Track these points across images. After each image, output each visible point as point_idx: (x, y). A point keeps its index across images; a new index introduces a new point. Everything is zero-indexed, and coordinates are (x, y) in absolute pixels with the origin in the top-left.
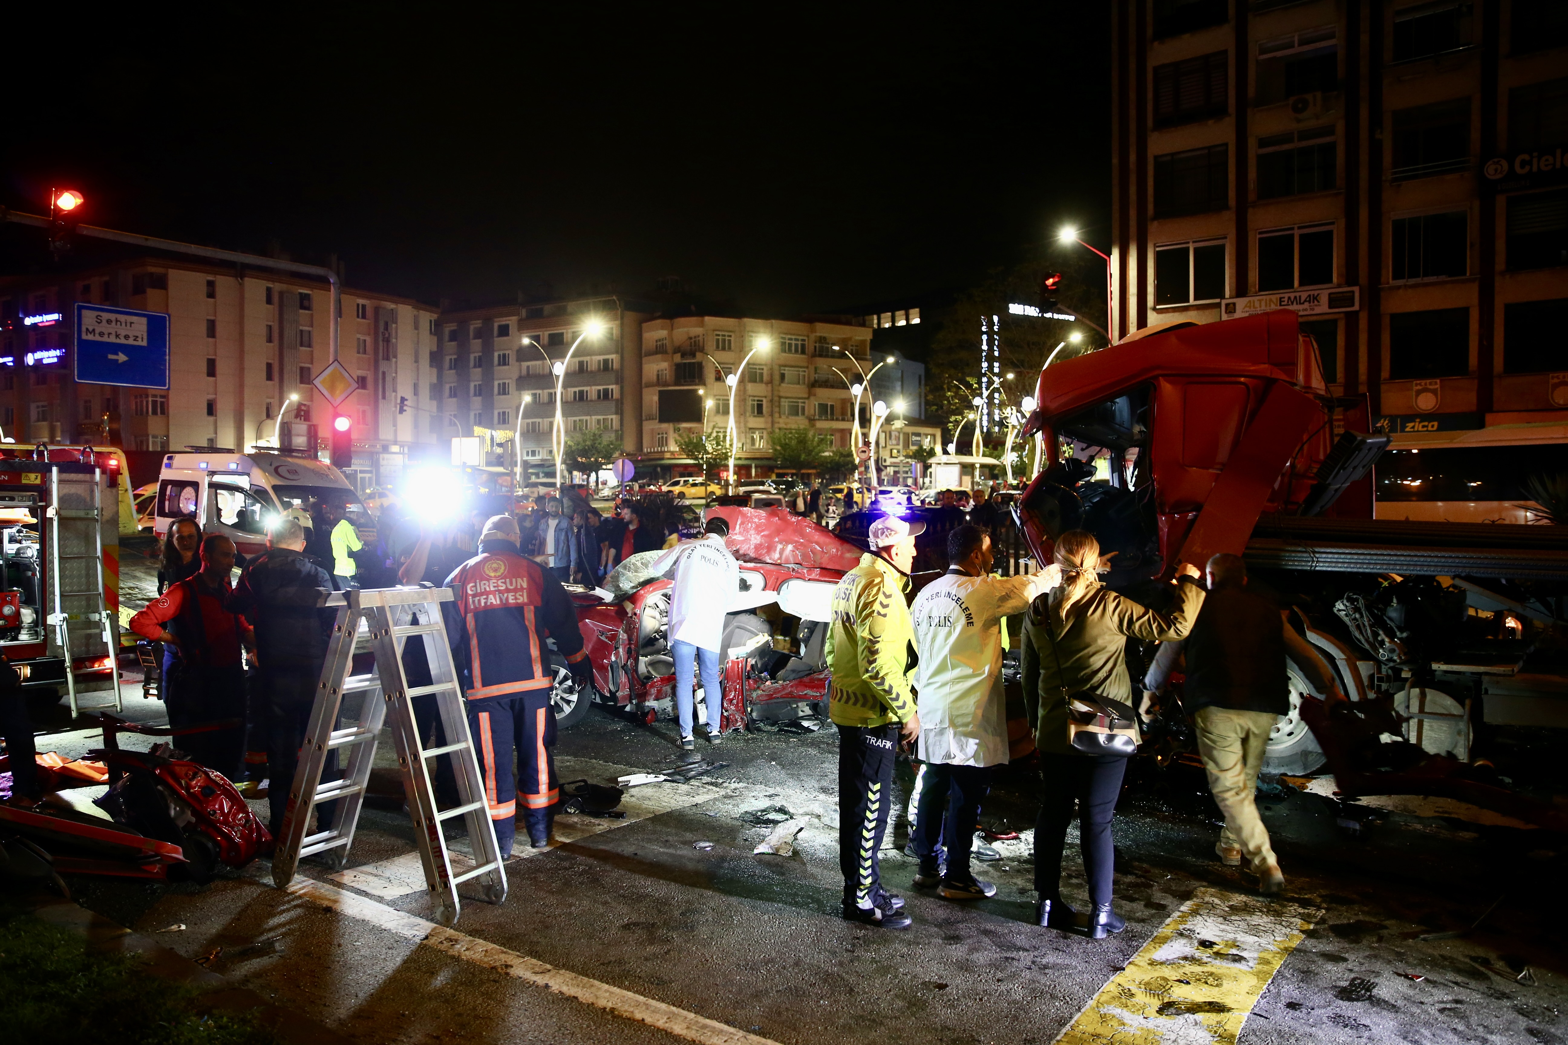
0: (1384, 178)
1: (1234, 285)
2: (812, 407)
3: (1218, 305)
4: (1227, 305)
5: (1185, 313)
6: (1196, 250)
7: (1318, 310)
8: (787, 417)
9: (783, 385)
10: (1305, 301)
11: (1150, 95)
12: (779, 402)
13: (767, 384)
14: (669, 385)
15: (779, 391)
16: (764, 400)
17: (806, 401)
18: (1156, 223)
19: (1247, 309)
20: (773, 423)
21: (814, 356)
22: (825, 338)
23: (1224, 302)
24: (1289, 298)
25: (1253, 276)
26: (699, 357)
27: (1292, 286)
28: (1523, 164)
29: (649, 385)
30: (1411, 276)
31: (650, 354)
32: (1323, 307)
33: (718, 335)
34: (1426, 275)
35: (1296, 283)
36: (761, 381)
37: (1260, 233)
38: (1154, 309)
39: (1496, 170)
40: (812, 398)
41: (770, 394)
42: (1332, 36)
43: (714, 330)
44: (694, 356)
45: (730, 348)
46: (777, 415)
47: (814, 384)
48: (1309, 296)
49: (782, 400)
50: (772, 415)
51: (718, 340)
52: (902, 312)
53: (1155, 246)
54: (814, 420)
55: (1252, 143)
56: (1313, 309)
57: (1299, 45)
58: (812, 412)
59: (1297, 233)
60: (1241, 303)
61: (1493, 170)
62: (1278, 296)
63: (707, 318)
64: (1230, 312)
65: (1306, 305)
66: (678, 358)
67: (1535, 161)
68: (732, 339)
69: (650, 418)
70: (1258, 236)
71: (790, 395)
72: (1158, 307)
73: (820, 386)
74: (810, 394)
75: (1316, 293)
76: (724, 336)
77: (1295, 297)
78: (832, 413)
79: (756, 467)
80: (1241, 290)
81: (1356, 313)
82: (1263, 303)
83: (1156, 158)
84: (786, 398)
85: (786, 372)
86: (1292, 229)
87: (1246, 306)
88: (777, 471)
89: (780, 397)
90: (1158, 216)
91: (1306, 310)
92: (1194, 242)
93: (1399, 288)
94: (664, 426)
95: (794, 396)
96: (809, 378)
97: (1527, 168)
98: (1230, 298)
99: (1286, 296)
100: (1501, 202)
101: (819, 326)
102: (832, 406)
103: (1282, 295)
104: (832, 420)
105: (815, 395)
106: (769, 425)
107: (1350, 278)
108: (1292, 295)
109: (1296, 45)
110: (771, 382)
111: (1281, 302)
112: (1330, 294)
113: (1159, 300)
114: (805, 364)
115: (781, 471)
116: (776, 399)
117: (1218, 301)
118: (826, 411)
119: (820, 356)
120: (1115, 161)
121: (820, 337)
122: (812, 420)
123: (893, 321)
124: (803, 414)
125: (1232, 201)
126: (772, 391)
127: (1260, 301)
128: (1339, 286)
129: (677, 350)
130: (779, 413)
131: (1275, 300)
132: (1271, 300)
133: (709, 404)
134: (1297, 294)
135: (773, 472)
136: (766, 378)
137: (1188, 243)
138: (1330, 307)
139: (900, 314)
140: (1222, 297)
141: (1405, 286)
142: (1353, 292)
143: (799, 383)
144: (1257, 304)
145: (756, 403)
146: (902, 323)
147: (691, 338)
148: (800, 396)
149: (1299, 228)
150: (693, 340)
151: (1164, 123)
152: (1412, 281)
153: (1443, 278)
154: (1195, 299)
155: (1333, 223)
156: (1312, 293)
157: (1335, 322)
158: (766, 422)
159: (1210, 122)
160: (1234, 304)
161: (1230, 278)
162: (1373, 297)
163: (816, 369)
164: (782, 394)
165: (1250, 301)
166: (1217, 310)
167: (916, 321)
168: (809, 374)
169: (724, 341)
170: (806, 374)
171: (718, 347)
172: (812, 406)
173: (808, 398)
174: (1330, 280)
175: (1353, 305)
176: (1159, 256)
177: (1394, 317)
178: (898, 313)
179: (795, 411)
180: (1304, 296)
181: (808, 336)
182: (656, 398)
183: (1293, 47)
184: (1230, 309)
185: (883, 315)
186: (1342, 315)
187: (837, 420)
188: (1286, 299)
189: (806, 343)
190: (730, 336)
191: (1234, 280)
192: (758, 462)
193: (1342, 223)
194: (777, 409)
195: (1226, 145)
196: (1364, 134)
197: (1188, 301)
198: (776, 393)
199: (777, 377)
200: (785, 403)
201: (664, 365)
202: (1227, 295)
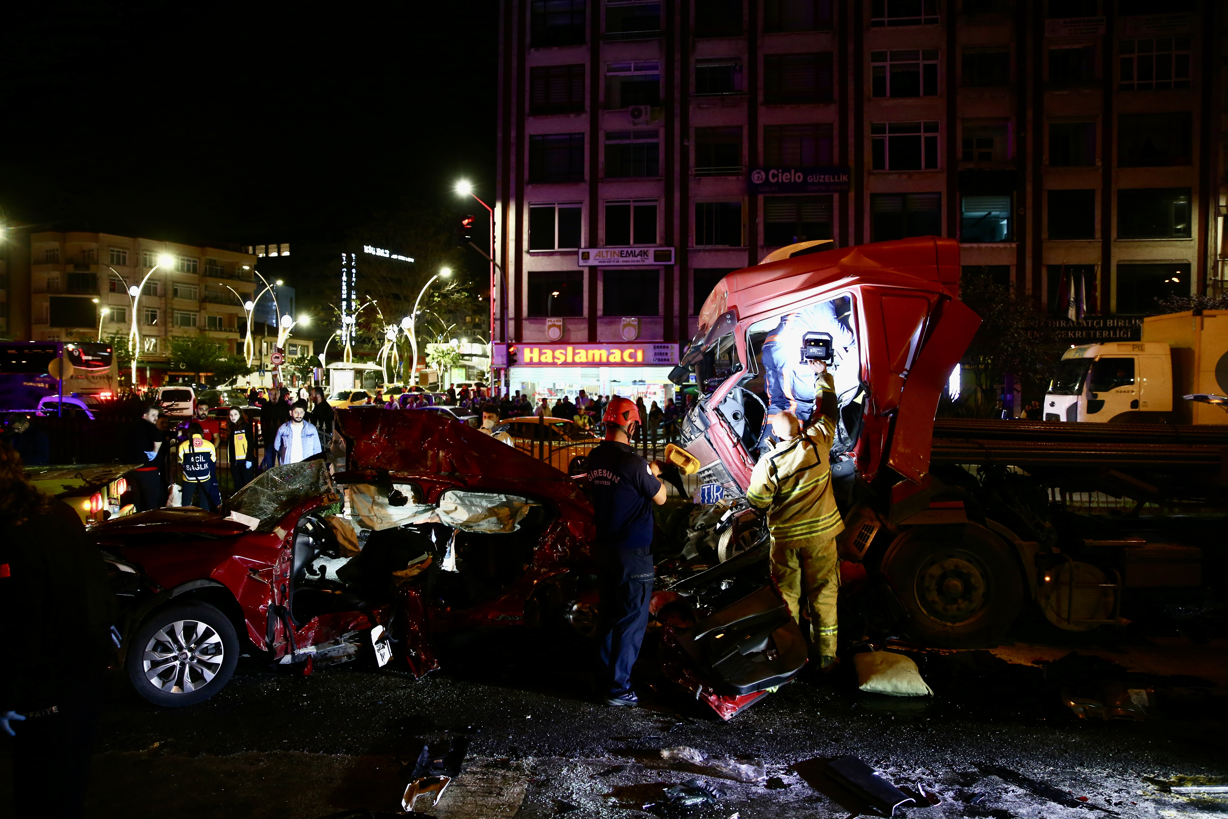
0: (690, 173)
1: (588, 239)
2: (203, 320)
3: (576, 253)
4: (583, 253)
5: (551, 257)
6: (560, 210)
7: (647, 262)
8: (180, 327)
9: (175, 299)
10: (638, 255)
11: (527, 88)
12: (172, 314)
13: (160, 297)
14: (60, 293)
15: (172, 304)
16: (158, 311)
17: (198, 314)
18: (530, 187)
19: (597, 257)
20: (166, 332)
21: (205, 275)
22: (214, 261)
23: (581, 251)
24: (627, 252)
25: (602, 234)
26: (93, 269)
27: (628, 243)
28: (774, 176)
29: (40, 291)
30: (707, 244)
31: (39, 262)
32: (650, 260)
33: (113, 251)
34: (716, 244)
35: (632, 242)
36: (155, 294)
37: (607, 202)
38: (528, 252)
39: (758, 177)
40: (203, 312)
41: (163, 306)
42: (655, 68)
43: (108, 246)
44: (87, 267)
45: (124, 263)
46: (170, 325)
47: (204, 300)
48: (641, 251)
49: (175, 311)
50: (165, 324)
51: (112, 256)
52: (275, 246)
53: (530, 204)
54: (205, 330)
55: (601, 135)
56: (643, 261)
57: (635, 70)
58: (203, 323)
59: (632, 205)
60: (593, 252)
61: (757, 177)
62: (620, 250)
63: (101, 235)
64: (585, 259)
65: (639, 258)
66: (70, 269)
67: (780, 175)
68: (127, 255)
69: (40, 322)
70: (605, 204)
71: (183, 308)
72: (531, 251)
73: (210, 302)
74: (201, 308)
75: (646, 249)
76: (119, 252)
77: (631, 252)
78: (220, 325)
79: (151, 369)
80: (593, 243)
81: (672, 266)
82: (609, 254)
83: (531, 136)
84: (179, 310)
85: (178, 288)
86: (629, 201)
87: (597, 255)
88: (169, 373)
89: (173, 309)
90: (532, 181)
91: (639, 261)
92: (558, 204)
93: (700, 251)
94: (55, 330)
95: (186, 308)
96: (200, 295)
97: (776, 179)
98: (585, 248)
99: (625, 250)
100: (761, 197)
101: (209, 250)
102: (220, 319)
103: (622, 249)
104: (221, 330)
105: (205, 309)
106: (163, 334)
107: (668, 241)
108: (629, 250)
109: (632, 69)
110: (164, 295)
111: (621, 254)
112: (655, 251)
113: (532, 246)
114: (196, 282)
115: (173, 374)
116: (169, 310)
117: (576, 249)
118: (215, 323)
119: (211, 276)
120: (500, 135)
121: (211, 260)
122: (202, 330)
123: (267, 253)
124: (194, 325)
125: (587, 177)
126: (166, 303)
127: (607, 252)
128: (661, 246)
129: (70, 261)
130: (172, 323)
131: (617, 252)
132: (614, 252)
133: (105, 312)
134: (633, 250)
135: (166, 374)
136: (159, 291)
137: (554, 204)
138: (655, 261)
139: (272, 247)
140: (580, 247)
141: (704, 250)
142: (670, 251)
143: (191, 299)
144: (605, 255)
145: (150, 313)
146: (274, 254)
147: (84, 252)
148: (192, 309)
149: (634, 201)
150: (86, 254)
151: (539, 111)
152: (708, 247)
153: (727, 247)
154: (559, 247)
155: (656, 201)
156: (643, 249)
157: (657, 271)
158: (159, 331)
159: (572, 116)
160: (588, 253)
161: (585, 234)
162: (684, 255)
163: (206, 287)
164: (176, 307)
165: (599, 252)
166: (575, 257)
167: (286, 253)
168: (200, 292)
169: (118, 256)
170: (197, 291)
171: (112, 262)
172: (202, 318)
173: (199, 311)
174: (655, 242)
175: (670, 261)
176: (532, 212)
177: (696, 271)
178: (271, 246)
179: (186, 322)
180: (637, 251)
181: (199, 258)
182: (47, 304)
183: (630, 70)
184: (586, 256)
185: (257, 247)
186: (663, 267)
187: (225, 331)
188: (625, 252)
189: (198, 264)
190: (125, 253)
191: (588, 235)
192: (152, 365)
193: (663, 201)
194: (170, 320)
195: (583, 134)
196: (677, 140)
197: (554, 248)
198: (169, 306)
199: (170, 293)
200: (178, 315)
201: (56, 274)
202: (583, 245)
